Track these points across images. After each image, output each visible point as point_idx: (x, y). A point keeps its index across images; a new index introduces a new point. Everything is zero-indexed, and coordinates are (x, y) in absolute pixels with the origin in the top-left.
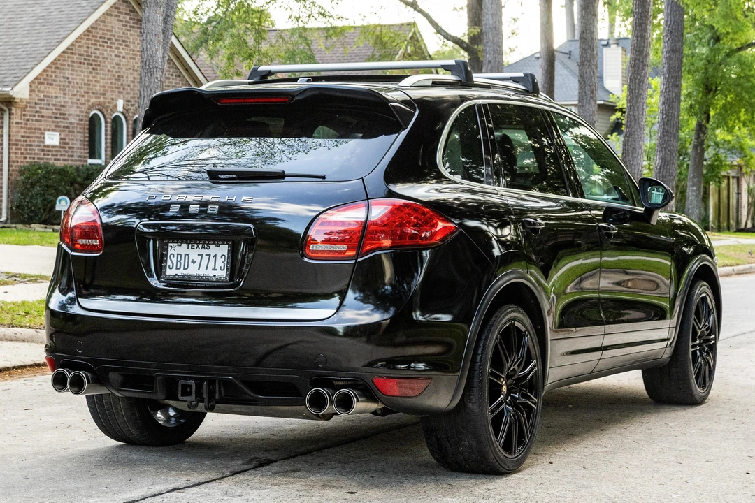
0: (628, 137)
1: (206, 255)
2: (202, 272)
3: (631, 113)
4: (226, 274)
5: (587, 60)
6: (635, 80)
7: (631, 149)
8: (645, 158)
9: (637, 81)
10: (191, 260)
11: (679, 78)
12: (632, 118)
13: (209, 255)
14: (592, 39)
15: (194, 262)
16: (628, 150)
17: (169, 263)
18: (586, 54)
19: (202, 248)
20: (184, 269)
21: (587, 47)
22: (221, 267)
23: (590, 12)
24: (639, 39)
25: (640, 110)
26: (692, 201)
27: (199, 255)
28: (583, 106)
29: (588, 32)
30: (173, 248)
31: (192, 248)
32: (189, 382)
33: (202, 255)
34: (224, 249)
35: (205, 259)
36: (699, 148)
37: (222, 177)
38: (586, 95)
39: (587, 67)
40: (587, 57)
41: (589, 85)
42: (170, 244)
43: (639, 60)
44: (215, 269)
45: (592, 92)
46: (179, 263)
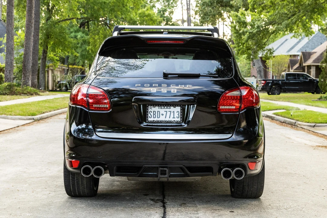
0: (26, 55)
1: (169, 111)
2: (167, 119)
3: (27, 45)
4: (181, 120)
5: (10, 24)
6: (28, 32)
7: (27, 60)
8: (15, 63)
9: (29, 33)
10: (161, 114)
11: (38, 32)
12: (27, 47)
13: (171, 112)
14: (12, 15)
15: (163, 115)
16: (26, 60)
17: (149, 115)
18: (10, 21)
19: (166, 108)
20: (158, 118)
21: (10, 19)
22: (177, 117)
23: (11, 5)
24: (30, 16)
25: (30, 44)
26: (42, 80)
27: (165, 111)
28: (8, 42)
29: (10, 12)
30: (151, 108)
31: (161, 108)
32: (165, 169)
33: (167, 112)
34: (178, 109)
35: (168, 113)
36: (44, 60)
37: (169, 76)
38: (10, 38)
39: (10, 26)
40: (10, 23)
41: (11, 34)
42: (149, 107)
43: (29, 25)
44: (174, 118)
45: (12, 37)
46: (154, 115)
